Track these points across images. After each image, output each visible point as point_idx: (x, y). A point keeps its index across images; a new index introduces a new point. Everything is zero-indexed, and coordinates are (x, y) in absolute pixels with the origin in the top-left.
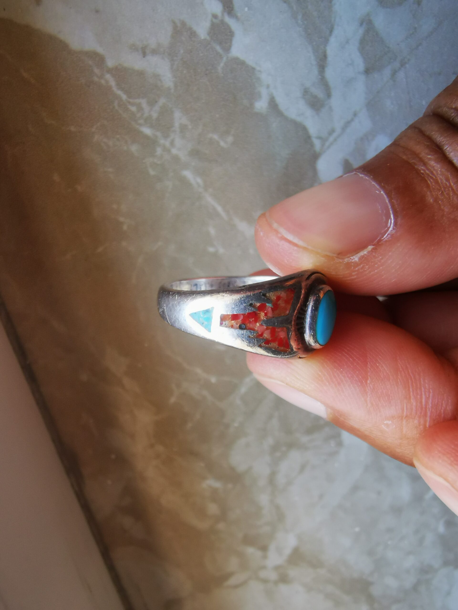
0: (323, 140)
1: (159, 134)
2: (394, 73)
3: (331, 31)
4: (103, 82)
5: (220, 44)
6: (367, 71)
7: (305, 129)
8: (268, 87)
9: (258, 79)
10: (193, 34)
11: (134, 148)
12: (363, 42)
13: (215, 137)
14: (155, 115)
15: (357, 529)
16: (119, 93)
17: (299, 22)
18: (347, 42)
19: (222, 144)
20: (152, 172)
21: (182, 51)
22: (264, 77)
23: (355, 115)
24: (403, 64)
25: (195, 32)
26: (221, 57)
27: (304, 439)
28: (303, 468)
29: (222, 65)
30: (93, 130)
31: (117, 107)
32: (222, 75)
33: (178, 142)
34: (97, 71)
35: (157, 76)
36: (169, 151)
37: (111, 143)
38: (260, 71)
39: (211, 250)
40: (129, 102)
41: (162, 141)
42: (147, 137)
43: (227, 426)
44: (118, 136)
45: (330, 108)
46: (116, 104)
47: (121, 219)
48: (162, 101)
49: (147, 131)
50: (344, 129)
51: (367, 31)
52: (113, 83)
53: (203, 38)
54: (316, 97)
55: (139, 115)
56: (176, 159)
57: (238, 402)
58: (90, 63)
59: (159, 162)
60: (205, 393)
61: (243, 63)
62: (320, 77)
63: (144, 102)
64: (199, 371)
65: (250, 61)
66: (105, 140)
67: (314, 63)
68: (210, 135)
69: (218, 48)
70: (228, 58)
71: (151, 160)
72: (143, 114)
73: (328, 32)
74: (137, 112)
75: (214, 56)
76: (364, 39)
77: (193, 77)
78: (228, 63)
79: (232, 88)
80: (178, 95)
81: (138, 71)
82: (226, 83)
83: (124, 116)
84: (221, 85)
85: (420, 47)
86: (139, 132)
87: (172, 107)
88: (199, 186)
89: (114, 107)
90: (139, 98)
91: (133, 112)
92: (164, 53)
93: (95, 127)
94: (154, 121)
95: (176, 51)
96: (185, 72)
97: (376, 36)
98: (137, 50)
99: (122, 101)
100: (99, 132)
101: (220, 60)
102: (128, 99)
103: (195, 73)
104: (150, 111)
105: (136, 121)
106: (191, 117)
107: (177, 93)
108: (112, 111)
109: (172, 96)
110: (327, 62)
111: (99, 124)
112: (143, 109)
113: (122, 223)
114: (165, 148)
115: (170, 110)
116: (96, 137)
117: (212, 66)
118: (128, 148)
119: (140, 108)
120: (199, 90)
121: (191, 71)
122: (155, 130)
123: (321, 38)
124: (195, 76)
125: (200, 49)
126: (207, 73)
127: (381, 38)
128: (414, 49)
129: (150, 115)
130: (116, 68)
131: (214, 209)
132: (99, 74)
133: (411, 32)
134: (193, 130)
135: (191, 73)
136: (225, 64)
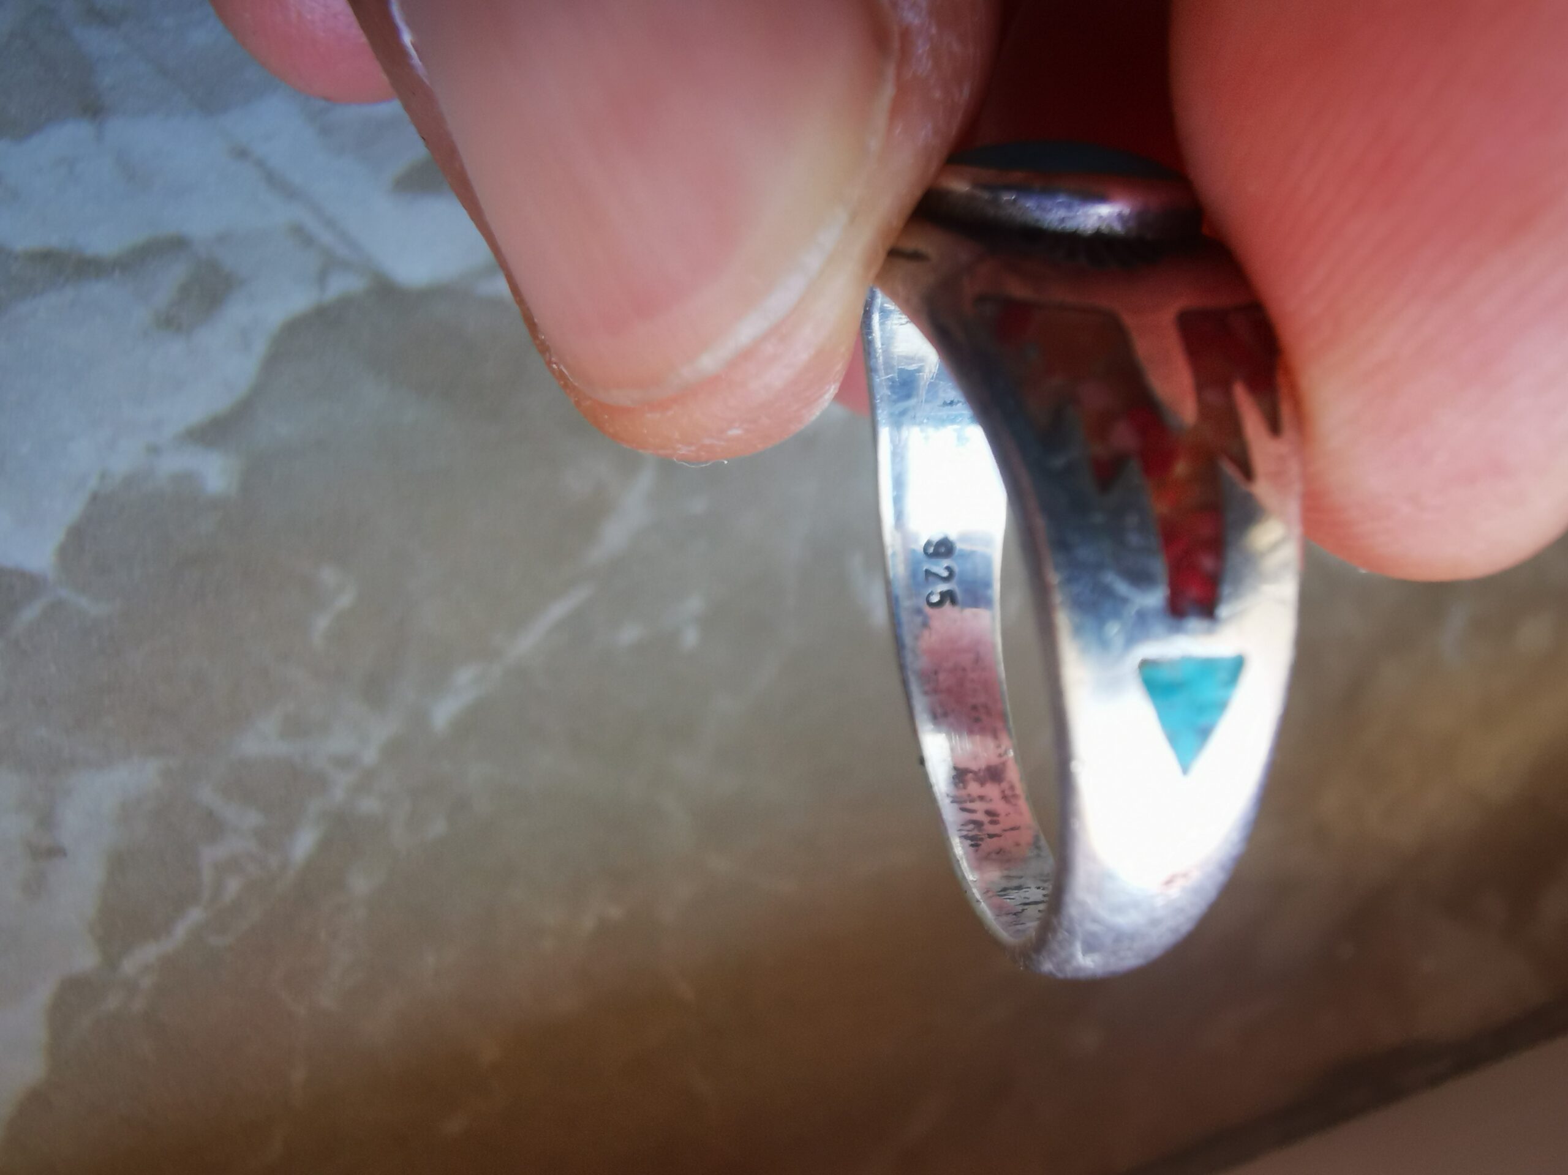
0: (330, 264)
1: (314, 806)
4: (146, 982)
5: (14, 607)
6: (94, 110)
7: (294, 328)
8: (154, 450)
9: (129, 481)
11: (361, 884)
13: (322, 623)
14: (253, 818)
16: (181, 931)
19: (345, 600)
20: (438, 827)
21: (43, 732)
22: (121, 465)
23: (242, 154)
26: (58, 605)
29: (84, 602)
30: (302, 1012)
31: (230, 939)
32: (118, 600)
33: (339, 742)
34: (112, 1002)
35: (127, 813)
36: (370, 774)
37: (345, 957)
38: (103, 476)
39: (692, 639)
40: (213, 900)
41: (339, 795)
42: (325, 845)
45: (220, 239)
46: (219, 942)
47: (590, 923)
48: (207, 795)
49: (305, 842)
50: (291, 193)
52: (149, 952)
54: (185, 289)
55: (254, 870)
56: (394, 750)
58: (86, 1021)
59: (407, 806)
61: (77, 534)
62: (117, 274)
63: (211, 854)
65: (69, 510)
66: (335, 974)
67: (69, 293)
68: (317, 640)
69: (30, 614)
70: (61, 583)
71: (398, 830)
72: (252, 857)
74: (245, 874)
75: (55, 627)
77: (124, 696)
78: (78, 582)
79: (161, 570)
80: (187, 743)
81: (112, 873)
82: (145, 591)
83: (256, 915)
84: (150, 605)
86: (310, 869)
87: (226, 763)
88: (484, 677)
89: (229, 947)
90: (200, 869)
91: (243, 888)
92: (50, 789)
93: (293, 1007)
94: (274, 822)
95: (44, 750)
96: (111, 722)
98: (42, 874)
99: (208, 923)
100: (310, 993)
101: (69, 607)
102: (203, 902)
103: (111, 690)
104: (241, 833)
105: (274, 878)
106: (258, 702)
107: (180, 746)
108: (243, 955)
109: (190, 763)
110: (64, 249)
111: (283, 995)
112: (236, 857)
113: (601, 922)
114: (361, 787)
115: (235, 769)
116: (326, 1003)
117: (89, 633)
118: (361, 904)
119: (231, 866)
120: (170, 676)
121: (106, 701)
122: (304, 819)
124: (121, 691)
125: (35, 673)
126: (113, 650)
129: (253, 833)
130: (101, 941)
131: (558, 628)
132: (122, 995)
134: (302, 695)
135: (112, 703)
136: (81, 591)
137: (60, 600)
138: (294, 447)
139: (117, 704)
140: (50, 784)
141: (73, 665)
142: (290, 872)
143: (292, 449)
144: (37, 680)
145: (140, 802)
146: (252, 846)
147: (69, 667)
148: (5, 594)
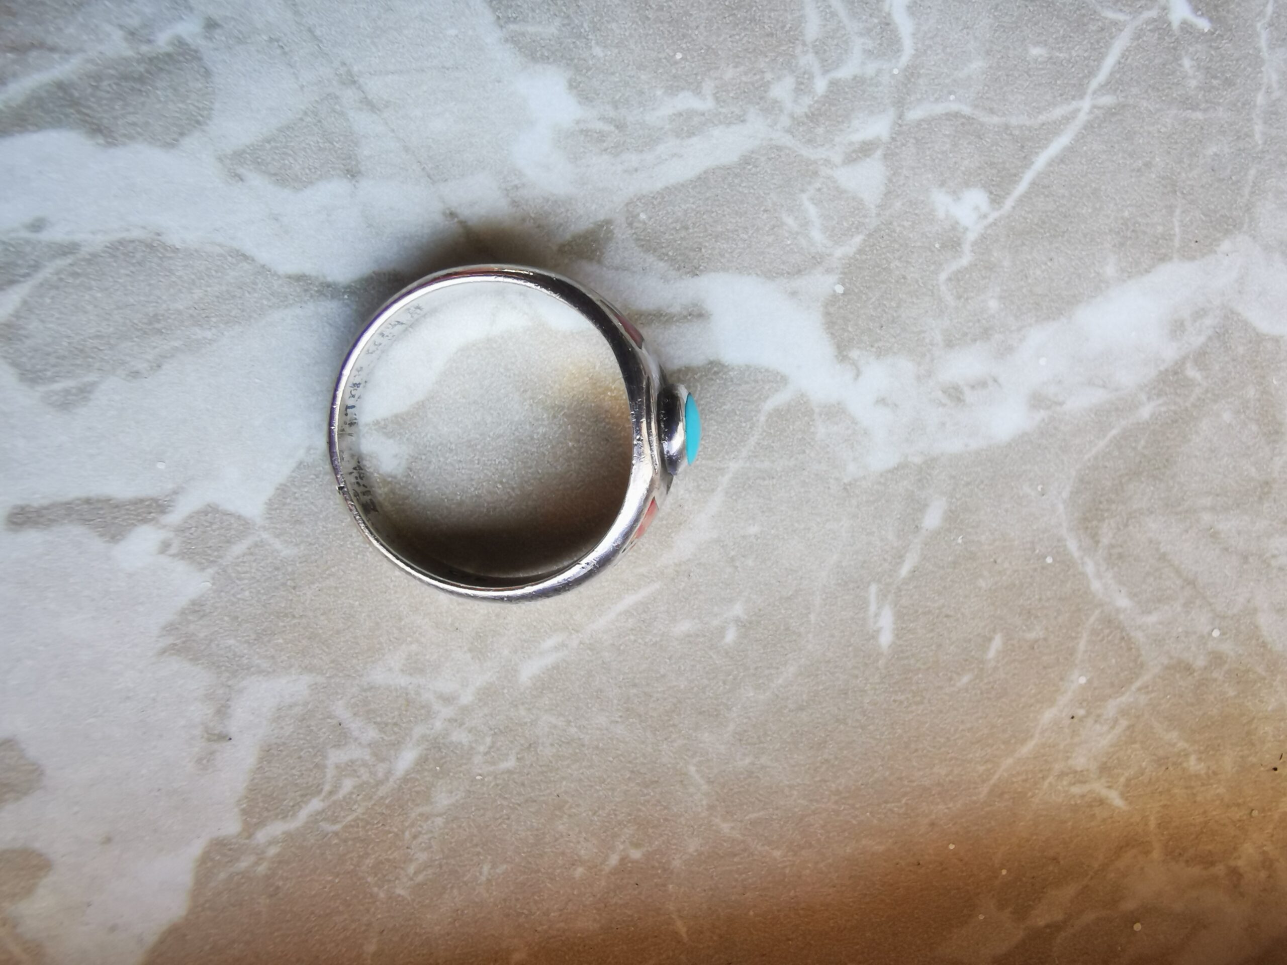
1: (419, 731)
2: (369, 105)
3: (245, 257)
4: (273, 851)
5: (229, 541)
6: (352, 173)
10: (197, 608)
11: (443, 799)
12: (282, 179)
14: (372, 734)
16: (304, 814)
17: (209, 334)
18: (276, 218)
20: (510, 763)
21: (231, 642)
24: (350, 80)
25: (193, 603)
26: (260, 544)
29: (277, 544)
30: (382, 895)
31: (337, 827)
32: (302, 547)
33: (446, 682)
34: (243, 864)
35: (278, 716)
36: (465, 710)
37: (423, 857)
39: (731, 636)
40: (331, 793)
41: (438, 725)
42: (422, 761)
43: (1217, 659)
44: (407, 834)
46: (329, 828)
47: (614, 860)
48: (340, 710)
49: (406, 759)
51: (259, 164)
52: (277, 829)
53: (209, 585)
55: (365, 777)
56: (487, 694)
57: (1152, 619)
58: (223, 876)
59: (488, 740)
60: (1111, 708)
61: (283, 491)
62: (346, 296)
63: (336, 757)
64: (1048, 716)
65: (282, 471)
66: (411, 869)
67: (309, 306)
69: (238, 549)
70: (264, 528)
71: (478, 759)
72: (365, 764)
73: (246, 266)
74: (358, 777)
75: (255, 560)
76: (275, 174)
77: (295, 621)
78: (277, 528)
79: (337, 526)
80: (332, 665)
81: (261, 759)
82: (323, 541)
83: (360, 810)
84: (325, 552)
85: (318, 33)
86: (405, 780)
87: (358, 685)
88: (564, 645)
89: (336, 834)
90: (325, 767)
91: (355, 787)
92: (229, 686)
93: (376, 889)
94: (386, 738)
95: (230, 655)
96: (281, 641)
97: (273, 144)
98: (212, 753)
99: (323, 811)
100: (389, 881)
101: (267, 547)
102: (323, 794)
103: (286, 615)
104: (360, 744)
105: (380, 783)
106: (390, 641)
107: (327, 667)
108: (345, 841)
109: (333, 681)
110: (314, 274)
111: (369, 879)
112: (352, 762)
113: (623, 860)
114: (456, 721)
115: (365, 691)
116: (399, 891)
117: (277, 569)
118: (440, 815)
119: (349, 768)
120: (330, 610)
121: (281, 624)
122: (408, 739)
123: (255, 283)
124: (294, 617)
125: (234, 595)
126: (293, 584)
127: (280, 130)
128: (320, 48)
129: (369, 745)
130: (244, 812)
131: (628, 613)
132: (253, 858)
133: (279, 51)
134: (423, 640)
135: (285, 627)
136: (278, 536)
137: (262, 541)
138: (451, 443)
139: (288, 628)
140: (230, 683)
141: (262, 591)
142: (391, 780)
143: (449, 445)
144: (235, 600)
145: (291, 707)
146: (366, 755)
147: (259, 592)
148: (222, 531)
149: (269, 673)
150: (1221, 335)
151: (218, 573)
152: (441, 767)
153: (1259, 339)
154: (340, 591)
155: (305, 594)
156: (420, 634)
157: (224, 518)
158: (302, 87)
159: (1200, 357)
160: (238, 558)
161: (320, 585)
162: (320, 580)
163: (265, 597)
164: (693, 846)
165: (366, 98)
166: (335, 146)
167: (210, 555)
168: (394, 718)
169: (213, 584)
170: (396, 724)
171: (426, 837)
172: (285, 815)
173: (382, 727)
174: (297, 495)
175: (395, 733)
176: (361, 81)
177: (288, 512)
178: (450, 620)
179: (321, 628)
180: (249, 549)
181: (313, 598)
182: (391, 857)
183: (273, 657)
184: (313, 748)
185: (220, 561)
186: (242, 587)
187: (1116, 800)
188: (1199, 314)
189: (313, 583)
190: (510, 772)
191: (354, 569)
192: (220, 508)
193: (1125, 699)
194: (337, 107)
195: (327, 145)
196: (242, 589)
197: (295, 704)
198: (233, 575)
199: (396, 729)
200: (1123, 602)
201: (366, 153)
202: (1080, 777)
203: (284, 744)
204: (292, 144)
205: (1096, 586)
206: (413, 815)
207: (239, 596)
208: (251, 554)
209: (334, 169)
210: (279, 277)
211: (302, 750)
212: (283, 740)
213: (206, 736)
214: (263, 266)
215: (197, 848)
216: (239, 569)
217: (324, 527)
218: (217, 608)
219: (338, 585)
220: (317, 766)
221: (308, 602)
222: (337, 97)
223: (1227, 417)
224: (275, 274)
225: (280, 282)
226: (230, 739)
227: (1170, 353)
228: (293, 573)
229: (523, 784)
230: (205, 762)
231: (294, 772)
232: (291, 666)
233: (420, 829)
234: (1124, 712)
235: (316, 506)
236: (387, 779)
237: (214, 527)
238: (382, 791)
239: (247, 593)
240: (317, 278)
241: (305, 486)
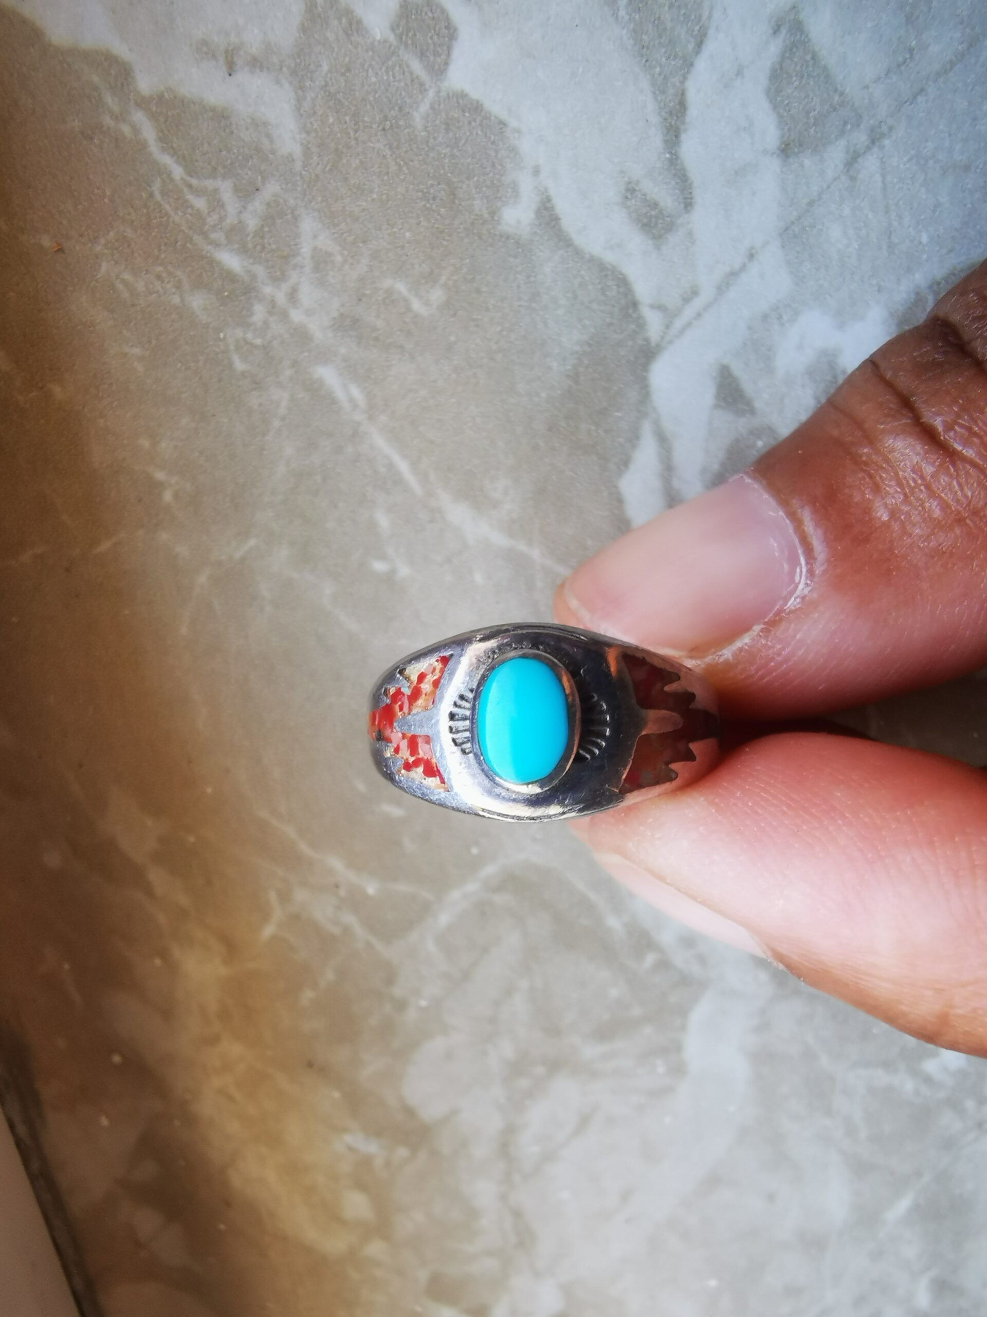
0: (668, 314)
1: (260, 271)
2: (853, 159)
3: (700, 44)
4: (126, 129)
5: (422, 55)
6: (786, 150)
7: (623, 282)
8: (536, 171)
9: (513, 150)
10: (354, 26)
11: (198, 302)
12: (778, 75)
13: (401, 287)
14: (252, 223)
15: (713, 1283)
16: (167, 160)
17: (622, 13)
18: (739, 73)
19: (416, 305)
20: (239, 365)
21: (325, 68)
22: (525, 145)
23: (751, 256)
24: (875, 138)
25: (359, 22)
26: (423, 89)
27: (590, 1051)
28: (584, 1122)
29: (424, 108)
30: (98, 248)
31: (158, 196)
32: (424, 134)
33: (308, 294)
34: (109, 100)
35: (258, 124)
36: (284, 316)
37: (140, 286)
38: (518, 131)
39: (379, 566)
40: (190, 186)
41: (268, 290)
42: (229, 276)
43: (401, 1005)
44: (160, 269)
45: (690, 234)
46: (156, 188)
47: (160, 476)
48: (272, 188)
49: (231, 261)
50: (722, 288)
51: (790, 50)
52: (149, 133)
53: (378, 37)
54: (655, 205)
55: (212, 220)
56: (302, 336)
57: (431, 946)
58: (96, 79)
59: (258, 341)
60: (350, 919)
61: (476, 108)
62: (668, 156)
63: (225, 189)
64: (336, 864)
65: (495, 105)
66: (127, 276)
67: (655, 119)
68: (387, 283)
69: (417, 66)
70: (439, 92)
71: (239, 333)
72: (222, 219)
73: (691, 46)
74: (209, 213)
75: (406, 85)
76: (781, 69)
77: (352, 133)
78: (439, 105)
79: (447, 168)
80: (313, 176)
81: (213, 109)
82: (432, 155)
83: (177, 218)
84: (421, 158)
85: (920, 99)
86: (212, 263)
87: (297, 205)
88: (355, 406)
89: (151, 195)
90: (215, 178)
91: (198, 210)
92: (281, 69)
93: (103, 241)
94: (249, 238)
95: (312, 66)
96: (331, 120)
97: (811, 63)
98: (214, 57)
99: (172, 180)
100: (113, 255)
101: (420, 96)
102: (188, 178)
103: (356, 123)
104: (241, 212)
105: (205, 235)
106: (343, 233)
107: (311, 170)
108: (146, 206)
109: (298, 178)
110: (688, 119)
111: (112, 234)
112: (222, 206)
113: (161, 485)
114: (273, 307)
115: (292, 213)
116: (104, 267)
117: (400, 109)
118: (182, 301)
119: (216, 203)
120: (365, 169)
121: (347, 118)
122: (251, 261)
123: (675, 58)
124: (356, 131)
125: (370, 65)
126: (387, 127)
127: (825, 68)
128: (906, 102)
129: (240, 222)
130: (161, 97)
131: (391, 466)
132: (116, 109)
133: (901, 59)
134: (347, 267)
135: (346, 122)
136: (432, 108)
137: (426, 90)
138: (535, 276)
139: (345, 126)
140: (284, 69)
141: (377, 96)
142: (209, 247)
143: (533, 274)
144: (366, 67)
145: (268, 136)
146: (231, 220)
147: (376, 92)
148: (432, 47)
149: (299, 110)
150: (685, 981)
151: (390, 47)
152: (227, 296)
153: (683, 1012)
154: (386, 178)
155: (379, 141)
156: (352, 264)
157: (445, 48)
158: (867, 87)
159: (664, 964)
160: (408, 66)
161: (388, 156)
162: (394, 156)
163: (371, 99)
164: (182, 550)
165: (859, 156)
166: (811, 128)
167: (407, 35)
168: (270, 244)
169: (379, 42)
170: (264, 247)
171: (159, 288)
172: (163, 139)
173: (259, 233)
174: (473, 123)
175: (255, 247)
176: (875, 150)
177: (456, 115)
178: (368, 292)
179: (348, 161)
180: (417, 77)
181: (376, 150)
182: (136, 255)
183: (315, 113)
184: (232, 164)
185: (402, 47)
186: (380, 73)
187: (269, 931)
188: (702, 959)
189: (391, 148)
190: (230, 365)
191: (407, 190)
192: (454, 42)
193: (359, 930)
194: (849, 127)
195: (812, 120)
196: (377, 74)
197: (271, 141)
198: (390, 63)
199: (258, 248)
200: (444, 919)
201: (807, 162)
202: (285, 897)
203: (232, 133)
204: (812, 83)
205: (455, 894)
206: (179, 273)
207: (370, 70)
208: (412, 81)
209: (789, 130)
210: (682, 83)
211: (228, 152)
212: (235, 131)
213: (230, 48)
214: (692, 65)
215: (120, 49)
216: (397, 68)
217: (445, 154)
218: (356, 48)
219: (390, 175)
220: (215, 169)
221: (371, 145)
222: (858, 126)
223: (614, 993)
224: (685, 78)
225: (678, 84)
226: (230, 75)
227: (666, 938)
228: (398, 127)
229: (220, 380)
230: (205, 49)
231: (206, 145)
232: (308, 133)
233: (166, 280)
234: (347, 930)
235: (465, 144)
236: (211, 243)
237: (435, 38)
238: (197, 238)
239: (374, 79)
240: (684, 123)
241: (482, 131)
